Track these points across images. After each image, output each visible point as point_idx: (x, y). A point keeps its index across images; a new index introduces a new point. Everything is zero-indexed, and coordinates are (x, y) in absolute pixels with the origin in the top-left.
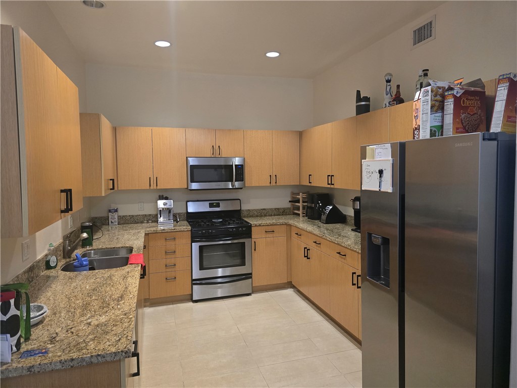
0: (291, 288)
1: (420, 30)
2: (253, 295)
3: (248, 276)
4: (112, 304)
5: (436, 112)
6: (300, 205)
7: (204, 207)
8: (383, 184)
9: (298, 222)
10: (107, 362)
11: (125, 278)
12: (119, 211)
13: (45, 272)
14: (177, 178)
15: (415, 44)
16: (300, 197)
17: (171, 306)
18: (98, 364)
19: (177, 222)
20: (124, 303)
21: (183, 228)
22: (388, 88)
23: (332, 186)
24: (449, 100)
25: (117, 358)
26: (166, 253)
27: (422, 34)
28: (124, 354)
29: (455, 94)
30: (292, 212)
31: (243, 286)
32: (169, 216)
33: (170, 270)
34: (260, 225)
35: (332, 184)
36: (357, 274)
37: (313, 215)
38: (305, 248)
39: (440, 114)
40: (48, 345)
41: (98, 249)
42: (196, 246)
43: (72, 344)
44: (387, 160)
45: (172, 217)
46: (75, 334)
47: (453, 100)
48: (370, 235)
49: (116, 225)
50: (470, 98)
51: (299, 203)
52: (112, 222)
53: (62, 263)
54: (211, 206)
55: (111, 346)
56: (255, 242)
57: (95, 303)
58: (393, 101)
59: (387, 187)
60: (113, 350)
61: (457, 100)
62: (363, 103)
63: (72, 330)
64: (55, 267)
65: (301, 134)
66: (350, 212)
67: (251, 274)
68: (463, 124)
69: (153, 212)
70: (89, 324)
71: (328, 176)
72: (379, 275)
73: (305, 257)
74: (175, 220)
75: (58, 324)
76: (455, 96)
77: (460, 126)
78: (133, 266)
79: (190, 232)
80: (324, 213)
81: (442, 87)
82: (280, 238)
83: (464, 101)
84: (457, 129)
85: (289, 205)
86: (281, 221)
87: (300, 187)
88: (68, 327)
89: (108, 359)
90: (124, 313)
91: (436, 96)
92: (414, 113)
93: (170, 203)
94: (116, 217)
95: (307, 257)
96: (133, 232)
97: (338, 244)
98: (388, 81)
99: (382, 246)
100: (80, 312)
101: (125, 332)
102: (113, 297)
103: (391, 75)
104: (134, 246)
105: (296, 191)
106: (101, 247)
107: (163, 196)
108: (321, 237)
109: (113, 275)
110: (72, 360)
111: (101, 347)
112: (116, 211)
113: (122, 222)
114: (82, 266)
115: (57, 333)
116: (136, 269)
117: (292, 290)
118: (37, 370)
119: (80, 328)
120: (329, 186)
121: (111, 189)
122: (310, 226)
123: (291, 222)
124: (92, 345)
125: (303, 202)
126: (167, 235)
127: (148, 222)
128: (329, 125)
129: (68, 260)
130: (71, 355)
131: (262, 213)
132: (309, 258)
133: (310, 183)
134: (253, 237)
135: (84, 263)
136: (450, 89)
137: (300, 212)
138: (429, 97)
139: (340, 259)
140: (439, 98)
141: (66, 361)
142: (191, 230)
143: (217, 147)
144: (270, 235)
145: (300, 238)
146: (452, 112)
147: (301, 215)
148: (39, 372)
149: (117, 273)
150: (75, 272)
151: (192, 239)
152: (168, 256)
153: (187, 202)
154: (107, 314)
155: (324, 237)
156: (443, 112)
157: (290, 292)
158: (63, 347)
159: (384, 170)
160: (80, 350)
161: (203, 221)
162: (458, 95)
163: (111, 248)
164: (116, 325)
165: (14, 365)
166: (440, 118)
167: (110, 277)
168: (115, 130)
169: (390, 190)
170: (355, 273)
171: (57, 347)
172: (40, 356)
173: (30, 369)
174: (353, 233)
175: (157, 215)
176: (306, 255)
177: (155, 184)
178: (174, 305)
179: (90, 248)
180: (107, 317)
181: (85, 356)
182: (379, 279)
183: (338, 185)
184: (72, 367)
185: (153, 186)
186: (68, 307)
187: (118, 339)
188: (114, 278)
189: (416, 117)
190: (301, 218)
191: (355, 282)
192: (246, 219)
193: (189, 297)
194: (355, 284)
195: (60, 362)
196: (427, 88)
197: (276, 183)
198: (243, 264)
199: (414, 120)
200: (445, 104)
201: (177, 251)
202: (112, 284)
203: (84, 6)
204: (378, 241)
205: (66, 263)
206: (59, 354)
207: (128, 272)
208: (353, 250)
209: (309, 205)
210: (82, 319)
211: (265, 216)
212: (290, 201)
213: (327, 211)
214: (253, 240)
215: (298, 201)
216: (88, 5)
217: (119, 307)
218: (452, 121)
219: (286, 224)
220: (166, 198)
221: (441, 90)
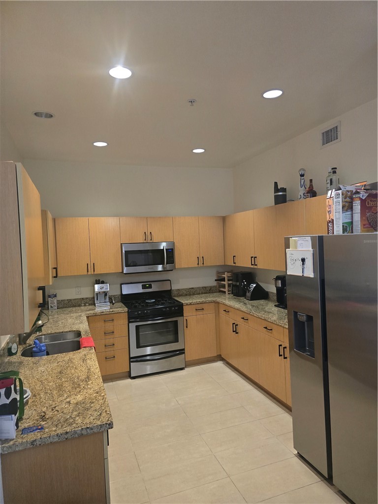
0: (220, 360)
1: (327, 132)
2: (186, 369)
3: (182, 352)
4: (82, 385)
5: (347, 211)
6: (226, 283)
7: (137, 289)
8: (305, 270)
9: (225, 299)
10: (94, 433)
11: (84, 360)
12: (57, 295)
13: (8, 358)
14: (112, 263)
15: (324, 144)
16: (226, 276)
17: (111, 384)
18: (87, 435)
19: (113, 304)
20: (92, 383)
21: (120, 310)
22: (302, 181)
23: (255, 267)
24: (356, 202)
25: (102, 429)
26: (105, 333)
27: (330, 136)
28: (107, 426)
29: (361, 197)
30: (218, 289)
31: (176, 361)
32: (105, 299)
33: (110, 349)
34: (190, 304)
35: (255, 265)
36: (283, 346)
37: (238, 292)
38: (233, 324)
39: (350, 213)
40: (41, 423)
41: (47, 334)
42: (133, 326)
43: (61, 421)
44: (308, 251)
45: (107, 300)
46: (60, 412)
47: (360, 202)
48: (296, 313)
49: (55, 309)
50: (373, 199)
51: (224, 281)
52: (51, 307)
53: (21, 348)
54: (144, 287)
55: (96, 420)
56: (186, 320)
57: (66, 385)
58: (308, 193)
59: (309, 273)
60: (99, 423)
61: (363, 202)
62: (281, 193)
63: (57, 408)
64: (16, 354)
65: (224, 219)
66: (272, 289)
67: (184, 350)
68: (368, 221)
69: (90, 295)
70: (69, 402)
71: (252, 257)
72: (305, 347)
73: (233, 331)
74: (111, 302)
75: (42, 404)
76: (361, 199)
77: (366, 222)
78: (87, 349)
79: (127, 313)
80: (249, 291)
81: (351, 191)
82: (209, 315)
83: (368, 203)
84: (364, 225)
85: (215, 284)
86: (209, 299)
87: (225, 268)
88: (52, 406)
89: (95, 430)
90: (95, 392)
91: (345, 198)
92: (327, 208)
93: (106, 287)
94: (55, 301)
95: (236, 332)
96: (75, 315)
97: (265, 320)
98: (302, 175)
99: (306, 323)
100: (56, 393)
101: (103, 408)
102: (80, 378)
103: (304, 170)
104: (81, 330)
105: (221, 270)
106: (50, 332)
107: (99, 280)
108: (249, 314)
109: (74, 359)
110: (67, 433)
111: (87, 421)
112: (55, 296)
113: (61, 306)
114: (41, 351)
115: (44, 412)
116: (91, 351)
117: (221, 362)
118: (38, 443)
119: (63, 406)
120: (252, 266)
121: (55, 277)
122: (237, 303)
123: (219, 300)
124: (79, 420)
125: (228, 280)
126: (106, 318)
127: (85, 305)
128: (251, 211)
129: (24, 346)
130: (65, 429)
131: (191, 292)
132: (238, 333)
133: (234, 263)
134: (184, 315)
135: (43, 348)
136: (357, 193)
137: (226, 290)
138: (340, 199)
139: (267, 333)
140: (348, 200)
141: (61, 435)
142: (128, 312)
143: (149, 233)
144: (200, 313)
145: (229, 314)
146: (359, 211)
147: (227, 292)
148: (40, 445)
149: (76, 356)
150: (36, 358)
151: (129, 320)
152: (107, 337)
153: (121, 284)
154: (82, 393)
155: (251, 313)
156: (352, 211)
157: (219, 364)
158: (55, 423)
159: (305, 258)
160: (71, 424)
161: (137, 302)
162: (364, 198)
163: (60, 333)
164: (93, 403)
165: (20, 440)
166: (350, 216)
167: (70, 360)
168: (54, 220)
169: (312, 275)
170: (281, 345)
171: (50, 423)
172: (38, 432)
173: (33, 443)
174: (276, 309)
175: (94, 298)
176: (234, 330)
177: (93, 270)
178: (114, 383)
179: (40, 334)
180: (82, 396)
181: (77, 429)
182: (305, 351)
183: (260, 266)
184: (66, 439)
185: (91, 272)
186: (44, 389)
187: (99, 414)
188: (74, 361)
189: (330, 212)
190: (227, 295)
191: (282, 353)
192: (176, 299)
193: (127, 374)
194: (281, 355)
195: (57, 435)
196: (338, 191)
197: (203, 264)
198: (176, 340)
199: (328, 214)
200: (354, 205)
201: (115, 331)
202: (75, 366)
203: (35, 117)
204: (303, 318)
205: (24, 349)
206: (54, 429)
207: (85, 355)
208: (278, 325)
209: (234, 283)
210: (61, 399)
211: (194, 294)
212: (216, 280)
213: (252, 289)
214: (185, 318)
215: (223, 280)
216: (39, 116)
217: (89, 386)
218: (359, 219)
219: (214, 302)
220: (103, 282)
221: (349, 193)
